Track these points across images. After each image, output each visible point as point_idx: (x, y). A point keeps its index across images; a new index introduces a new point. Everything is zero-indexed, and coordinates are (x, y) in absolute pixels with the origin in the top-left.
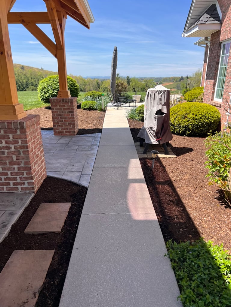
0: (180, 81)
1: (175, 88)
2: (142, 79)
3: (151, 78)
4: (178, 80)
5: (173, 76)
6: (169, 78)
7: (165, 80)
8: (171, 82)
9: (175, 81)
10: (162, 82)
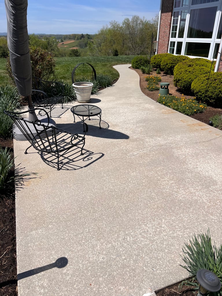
0: (81, 39)
1: (77, 46)
2: (42, 36)
3: (50, 35)
4: (79, 37)
5: (73, 34)
6: (70, 35)
7: (66, 37)
8: (73, 40)
9: (76, 39)
10: (63, 39)
